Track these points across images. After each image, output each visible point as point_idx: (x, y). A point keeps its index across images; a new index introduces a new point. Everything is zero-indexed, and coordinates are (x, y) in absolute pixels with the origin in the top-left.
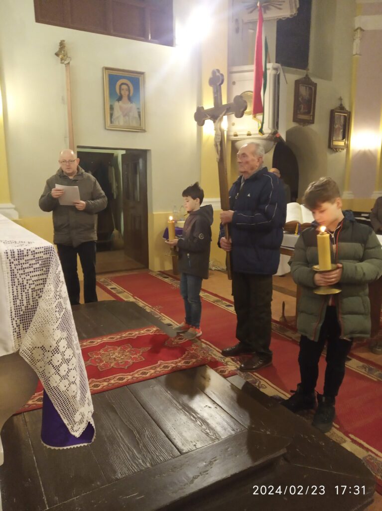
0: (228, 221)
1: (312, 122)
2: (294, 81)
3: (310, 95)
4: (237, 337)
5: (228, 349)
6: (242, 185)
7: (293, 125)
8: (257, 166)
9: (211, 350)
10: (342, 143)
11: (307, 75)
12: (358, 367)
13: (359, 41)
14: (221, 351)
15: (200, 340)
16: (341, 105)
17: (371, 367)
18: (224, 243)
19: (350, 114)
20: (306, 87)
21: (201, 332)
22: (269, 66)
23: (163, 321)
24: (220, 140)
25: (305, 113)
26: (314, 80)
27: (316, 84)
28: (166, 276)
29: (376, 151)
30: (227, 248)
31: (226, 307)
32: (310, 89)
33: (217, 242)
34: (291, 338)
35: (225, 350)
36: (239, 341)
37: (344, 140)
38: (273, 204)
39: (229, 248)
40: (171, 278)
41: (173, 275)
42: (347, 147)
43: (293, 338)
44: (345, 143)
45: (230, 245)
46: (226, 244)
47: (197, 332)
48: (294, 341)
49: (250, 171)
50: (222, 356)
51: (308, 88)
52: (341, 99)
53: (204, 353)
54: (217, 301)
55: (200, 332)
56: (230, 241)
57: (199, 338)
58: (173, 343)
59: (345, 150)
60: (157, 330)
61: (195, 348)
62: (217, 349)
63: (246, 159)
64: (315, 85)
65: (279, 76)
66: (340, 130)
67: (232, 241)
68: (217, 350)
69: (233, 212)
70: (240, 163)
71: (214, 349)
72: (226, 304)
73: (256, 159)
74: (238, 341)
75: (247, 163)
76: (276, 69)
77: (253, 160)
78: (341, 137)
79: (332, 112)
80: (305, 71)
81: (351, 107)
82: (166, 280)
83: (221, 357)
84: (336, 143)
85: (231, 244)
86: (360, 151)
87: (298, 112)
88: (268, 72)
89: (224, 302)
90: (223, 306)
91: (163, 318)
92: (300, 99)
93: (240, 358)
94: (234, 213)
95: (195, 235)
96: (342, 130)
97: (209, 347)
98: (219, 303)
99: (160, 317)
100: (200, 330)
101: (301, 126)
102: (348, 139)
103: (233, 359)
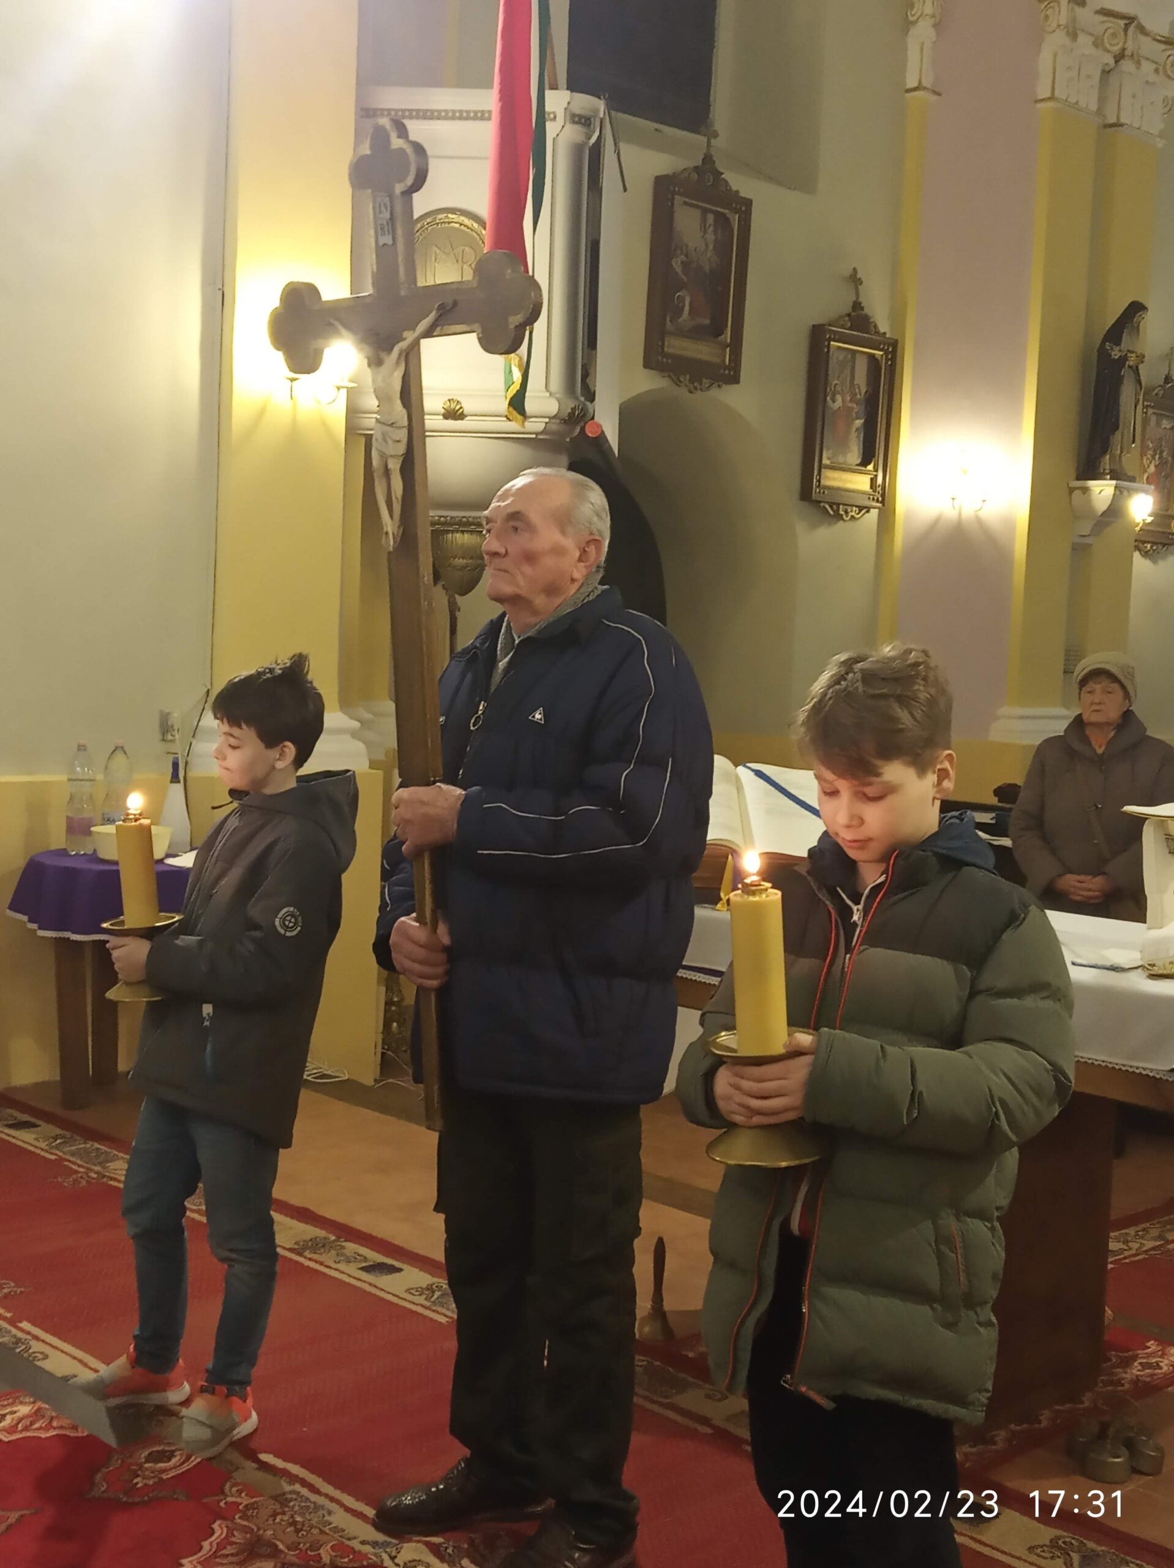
0: (435, 836)
1: (731, 375)
2: (653, 179)
3: (723, 249)
4: (459, 1429)
5: (407, 1500)
6: (502, 664)
7: (646, 382)
8: (573, 580)
9: (317, 1507)
10: (860, 482)
11: (708, 159)
12: (1031, 1549)
13: (932, 32)
14: (371, 1512)
15: (252, 1456)
16: (857, 306)
17: (1091, 1545)
18: (409, 947)
19: (893, 349)
20: (705, 211)
21: (254, 1415)
22: (558, 101)
23: (46, 1365)
24: (402, 449)
25: (696, 333)
26: (740, 183)
27: (749, 203)
28: (25, 1117)
29: (1010, 524)
30: (425, 969)
31: (364, 1276)
32: (722, 222)
33: (372, 938)
34: (705, 1421)
35: (391, 1503)
36: (467, 1452)
37: (870, 467)
38: (652, 762)
39: (440, 970)
40: (55, 1130)
41: (59, 1111)
42: (884, 496)
43: (718, 1422)
44: (873, 481)
45: (442, 957)
46: (421, 953)
47: (236, 1417)
48: (723, 1438)
49: (540, 601)
50: (381, 1537)
51: (711, 218)
52: (855, 280)
53: (294, 1523)
54: (315, 1245)
55: (247, 1417)
56: (444, 935)
57: (246, 1448)
58: (139, 1482)
59: (874, 513)
60: (38, 1414)
61: (244, 1500)
62: (349, 1501)
63: (521, 542)
64: (745, 207)
65: (596, 153)
66: (849, 425)
67: (451, 933)
68: (348, 1510)
69: (459, 791)
70: (495, 554)
71: (332, 1499)
72: (366, 1259)
73: (570, 544)
74: (458, 1452)
75: (530, 558)
76: (583, 121)
77: (558, 551)
78: (854, 456)
79: (818, 337)
80: (702, 140)
81: (898, 317)
82: (25, 1138)
83: (375, 1544)
84: (834, 479)
85: (446, 949)
86: (937, 521)
87: (669, 326)
88: (552, 129)
89: (351, 1247)
90: (352, 1269)
91: (36, 1346)
92: (677, 264)
93: (471, 1542)
94: (466, 802)
95: (255, 910)
96: (859, 423)
97: (304, 1491)
98: (328, 1258)
99: (18, 1341)
100: (250, 1401)
101: (682, 392)
102: (888, 466)
103: (435, 1550)
